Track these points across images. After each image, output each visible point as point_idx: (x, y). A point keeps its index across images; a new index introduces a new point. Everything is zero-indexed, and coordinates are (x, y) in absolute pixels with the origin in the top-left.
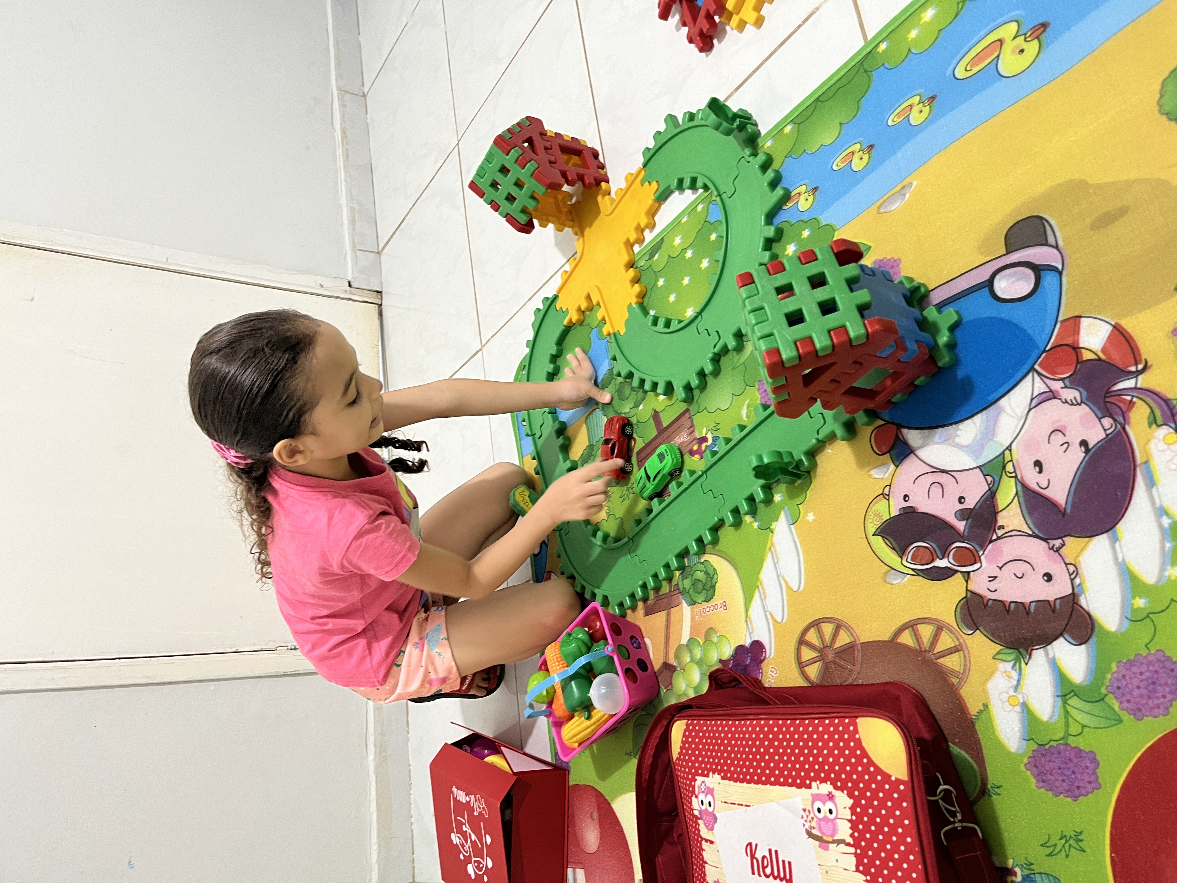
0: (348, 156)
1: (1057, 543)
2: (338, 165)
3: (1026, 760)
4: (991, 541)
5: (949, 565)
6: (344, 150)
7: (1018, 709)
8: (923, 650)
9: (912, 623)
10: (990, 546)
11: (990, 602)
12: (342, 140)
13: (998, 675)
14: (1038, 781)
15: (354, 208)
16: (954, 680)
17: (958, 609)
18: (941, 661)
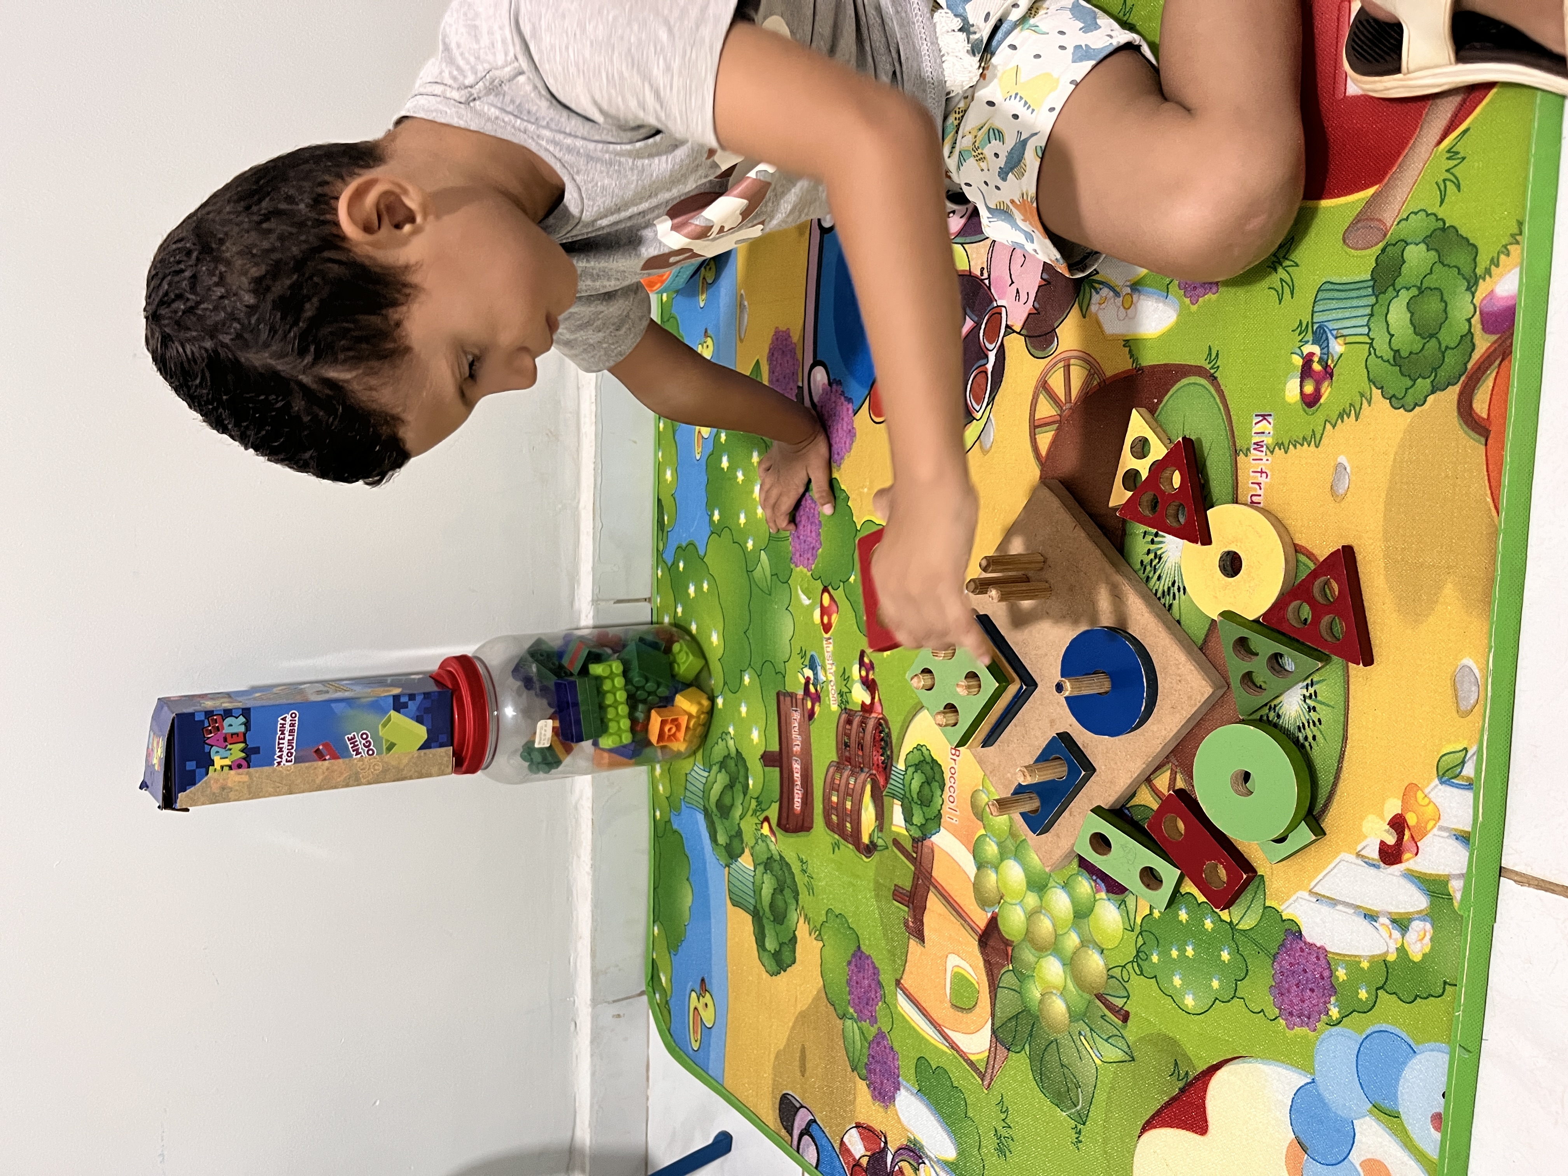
3: (1187, 301)
4: (989, 288)
5: (995, 351)
7: (1135, 297)
8: (1058, 418)
9: (1032, 431)
10: (992, 291)
11: (1036, 305)
13: (1101, 317)
16: (1095, 383)
17: (1032, 350)
18: (1073, 395)
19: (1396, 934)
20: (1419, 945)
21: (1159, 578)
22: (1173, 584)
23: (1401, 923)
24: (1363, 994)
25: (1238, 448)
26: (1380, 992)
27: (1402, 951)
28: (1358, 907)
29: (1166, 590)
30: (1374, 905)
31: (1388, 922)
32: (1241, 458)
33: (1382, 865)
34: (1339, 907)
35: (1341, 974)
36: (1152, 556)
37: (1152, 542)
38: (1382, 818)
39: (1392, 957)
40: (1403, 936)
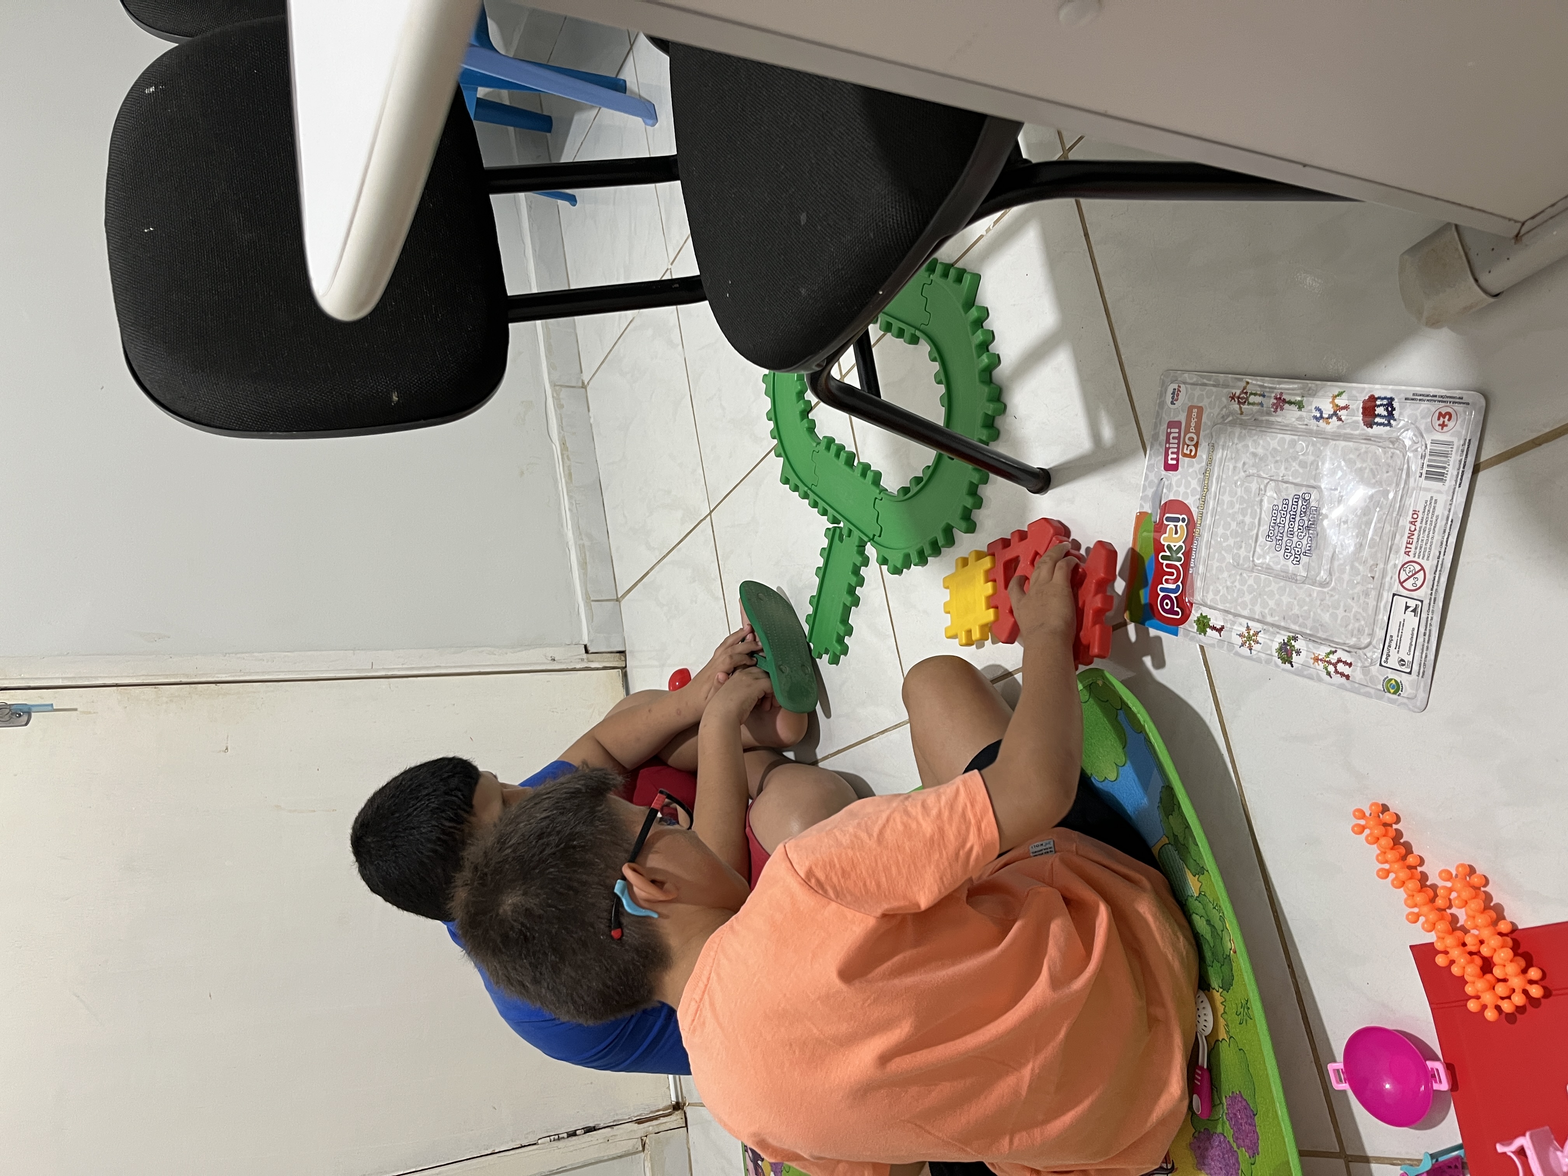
0: (570, 475)
2: (560, 488)
6: (566, 468)
12: (562, 455)
15: (583, 546)
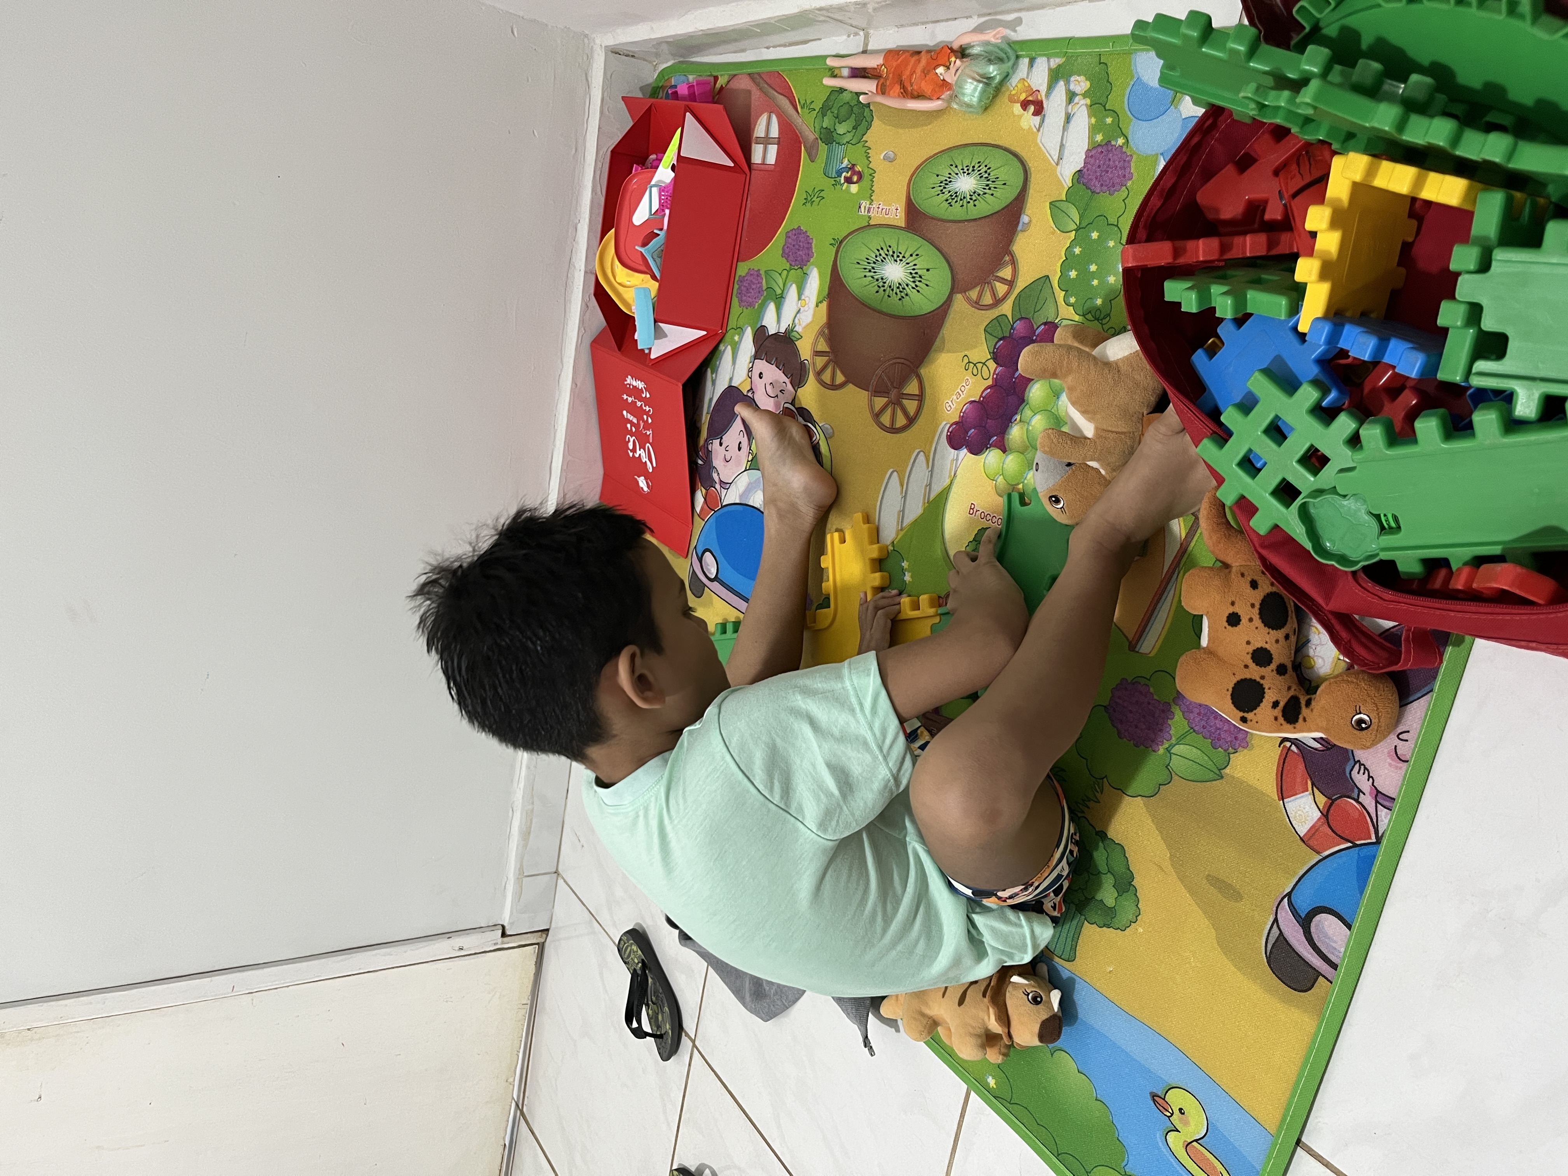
1: (750, 394)
3: (812, 260)
7: (803, 297)
8: (833, 363)
9: (833, 387)
11: (789, 376)
13: (804, 324)
14: (811, 244)
16: (825, 331)
18: (828, 350)
19: (1077, 99)
20: (1082, 84)
21: (907, 285)
22: (911, 273)
23: (1071, 96)
24: (1109, 120)
25: (867, 224)
26: (1107, 108)
27: (1085, 95)
28: (1065, 129)
29: (912, 280)
30: (1063, 115)
31: (1070, 106)
32: (872, 222)
33: (1043, 113)
34: (1064, 143)
35: (1099, 138)
36: (898, 290)
37: (893, 290)
38: (1023, 114)
39: (1088, 101)
40: (1077, 95)
